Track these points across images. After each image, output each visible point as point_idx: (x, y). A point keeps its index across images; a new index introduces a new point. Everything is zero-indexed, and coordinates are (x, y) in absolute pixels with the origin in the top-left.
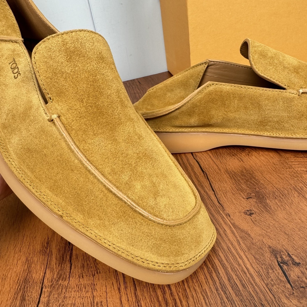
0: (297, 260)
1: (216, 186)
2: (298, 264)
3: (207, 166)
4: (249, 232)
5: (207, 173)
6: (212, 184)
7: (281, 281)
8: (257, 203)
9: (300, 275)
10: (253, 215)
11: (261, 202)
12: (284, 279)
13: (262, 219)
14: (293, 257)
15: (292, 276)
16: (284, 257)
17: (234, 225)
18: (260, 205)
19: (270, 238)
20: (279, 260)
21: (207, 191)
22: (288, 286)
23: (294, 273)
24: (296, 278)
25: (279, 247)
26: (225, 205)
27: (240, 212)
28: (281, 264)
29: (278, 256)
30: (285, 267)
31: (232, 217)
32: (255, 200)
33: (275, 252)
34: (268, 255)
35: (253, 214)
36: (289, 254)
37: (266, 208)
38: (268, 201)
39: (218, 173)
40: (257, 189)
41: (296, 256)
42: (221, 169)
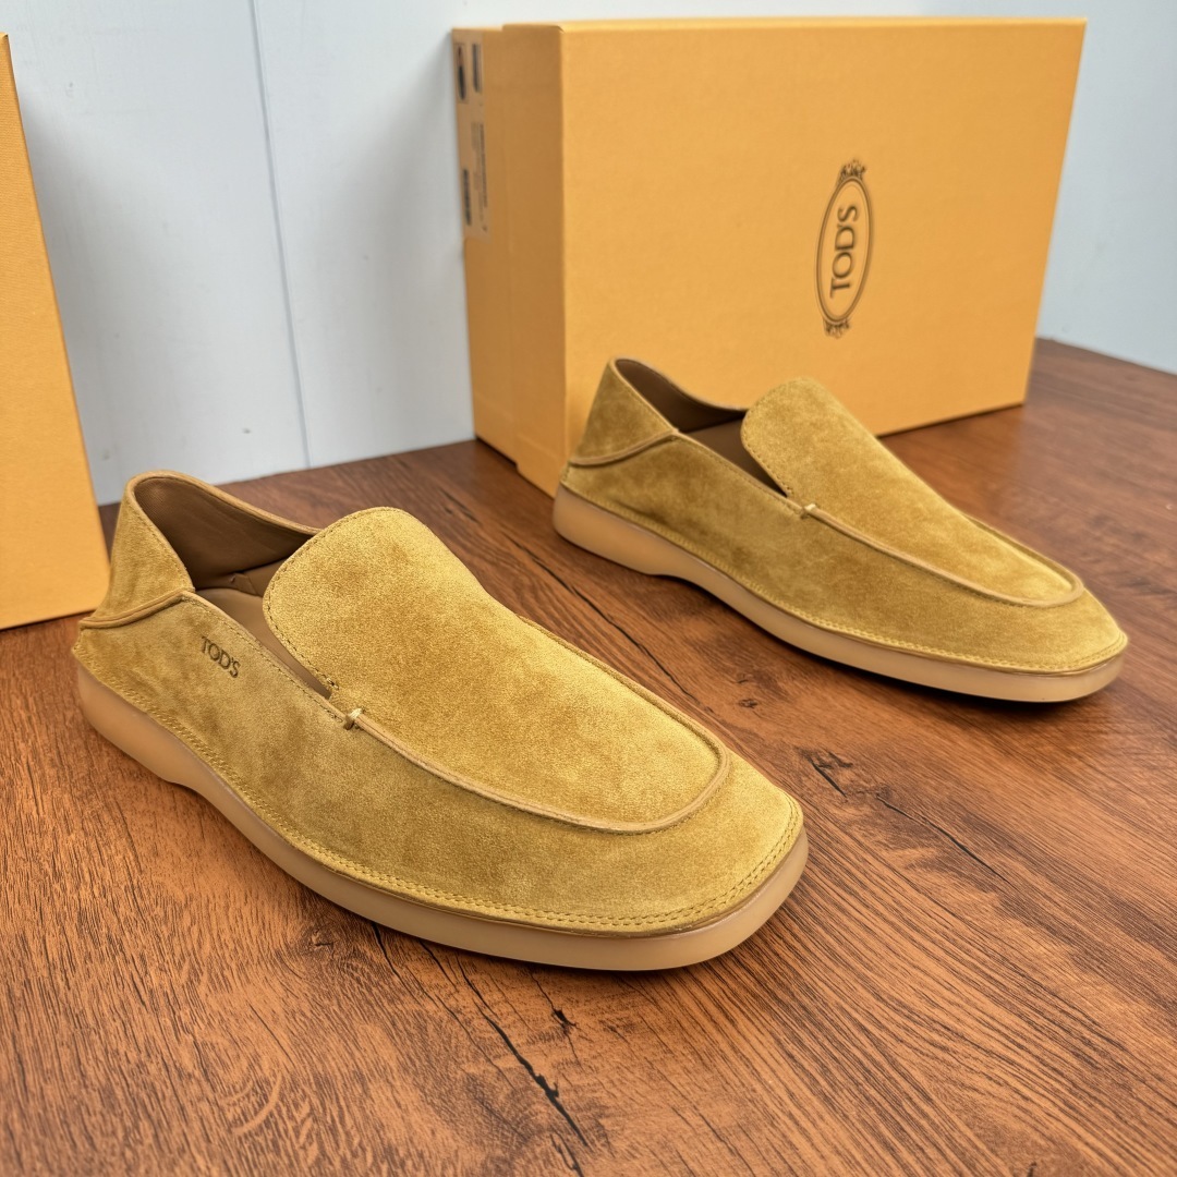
0: (847, 761)
1: (672, 667)
2: (849, 766)
3: (642, 636)
4: (755, 730)
5: (647, 646)
6: (662, 664)
7: (824, 788)
8: (759, 687)
9: (854, 778)
10: (758, 707)
11: (767, 687)
12: (829, 785)
13: (775, 711)
14: (839, 757)
15: (841, 780)
16: (824, 758)
17: (724, 723)
18: (766, 691)
19: (794, 735)
20: (817, 762)
21: (657, 676)
22: (838, 793)
23: (844, 777)
24: (848, 783)
25: (812, 747)
26: (698, 696)
27: (730, 704)
28: (821, 768)
29: (814, 759)
30: (828, 771)
31: (717, 712)
32: (755, 684)
33: (806, 755)
34: (795, 759)
35: (755, 704)
36: (831, 754)
37: (779, 693)
38: (780, 684)
39: (668, 645)
40: (756, 668)
41: (844, 755)
42: (674, 638)
